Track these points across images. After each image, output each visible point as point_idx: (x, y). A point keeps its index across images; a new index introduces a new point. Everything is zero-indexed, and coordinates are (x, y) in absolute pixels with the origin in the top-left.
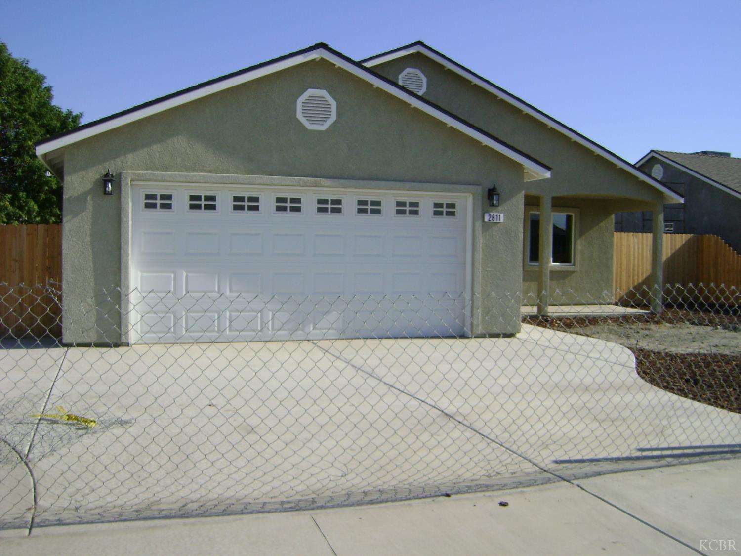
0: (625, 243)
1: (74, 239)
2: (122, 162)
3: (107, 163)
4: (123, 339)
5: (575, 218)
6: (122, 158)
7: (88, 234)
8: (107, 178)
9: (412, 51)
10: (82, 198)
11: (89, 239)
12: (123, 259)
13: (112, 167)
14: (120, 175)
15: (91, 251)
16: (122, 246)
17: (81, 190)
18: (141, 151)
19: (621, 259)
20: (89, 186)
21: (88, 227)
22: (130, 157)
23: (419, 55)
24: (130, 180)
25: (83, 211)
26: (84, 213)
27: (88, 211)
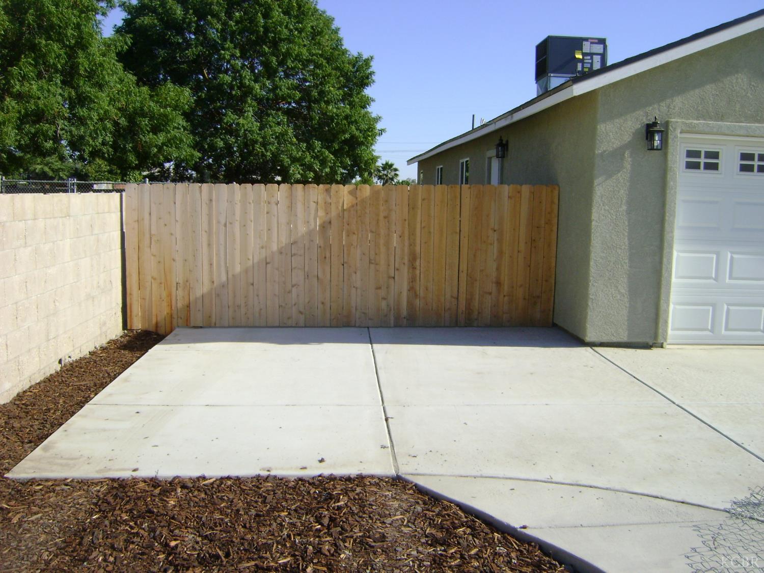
1: (607, 208)
2: (669, 107)
3: (651, 108)
4: (660, 340)
6: (668, 101)
7: (624, 201)
8: (650, 130)
10: (617, 154)
11: (624, 207)
12: (667, 237)
13: (655, 112)
14: (667, 124)
15: (627, 223)
16: (667, 218)
17: (617, 144)
18: (692, 93)
20: (627, 138)
21: (623, 193)
22: (678, 101)
24: (679, 131)
25: (619, 171)
26: (619, 175)
27: (625, 170)
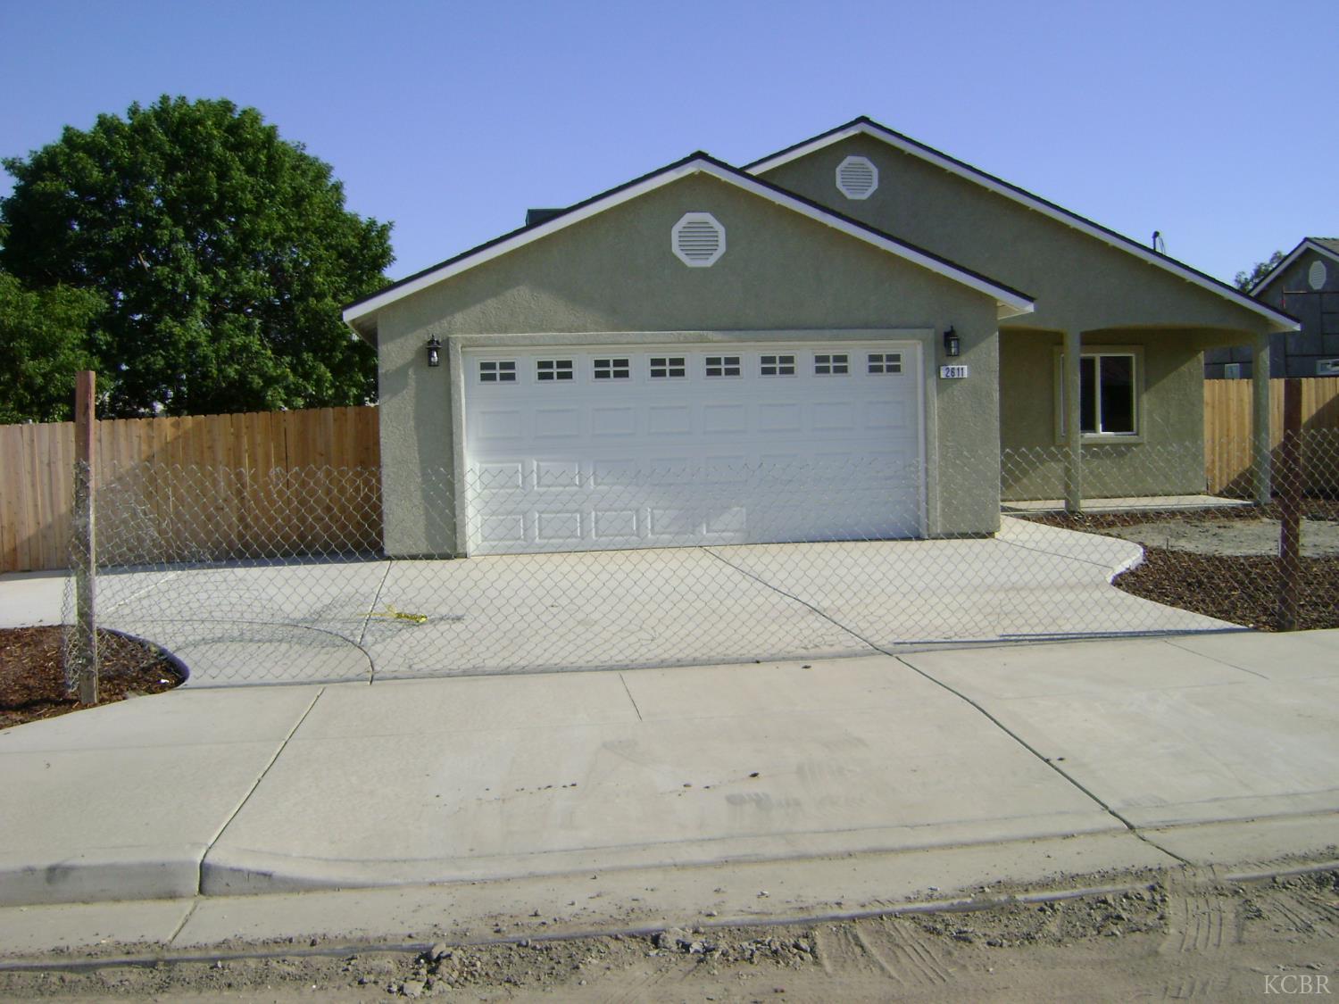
0: (1233, 395)
1: (395, 424)
2: (450, 323)
3: (431, 326)
4: (460, 548)
5: (1137, 360)
6: (449, 318)
7: (411, 417)
8: (432, 346)
9: (852, 132)
10: (401, 372)
11: (412, 423)
12: (456, 449)
13: (437, 330)
14: (447, 341)
15: (415, 438)
16: (454, 430)
17: (401, 362)
18: (473, 308)
19: (1228, 422)
20: (410, 356)
21: (410, 409)
22: (459, 317)
23: (863, 136)
24: (460, 346)
25: (404, 389)
26: (405, 392)
27: (410, 387)
